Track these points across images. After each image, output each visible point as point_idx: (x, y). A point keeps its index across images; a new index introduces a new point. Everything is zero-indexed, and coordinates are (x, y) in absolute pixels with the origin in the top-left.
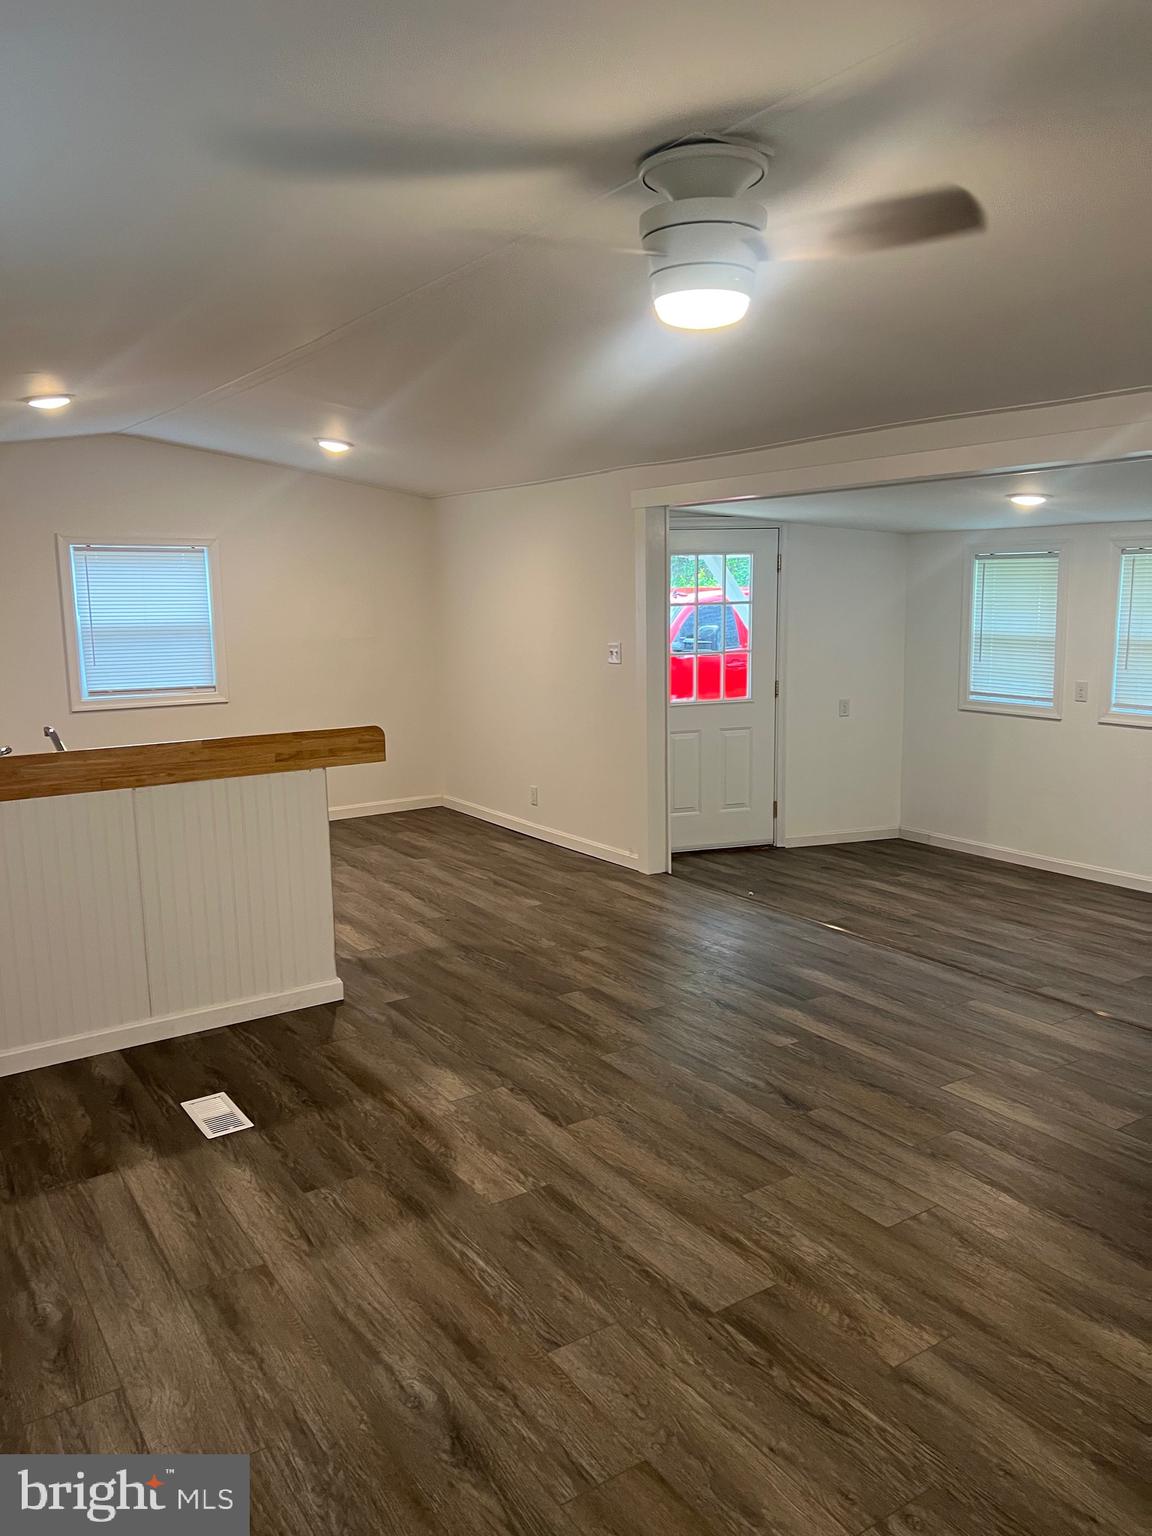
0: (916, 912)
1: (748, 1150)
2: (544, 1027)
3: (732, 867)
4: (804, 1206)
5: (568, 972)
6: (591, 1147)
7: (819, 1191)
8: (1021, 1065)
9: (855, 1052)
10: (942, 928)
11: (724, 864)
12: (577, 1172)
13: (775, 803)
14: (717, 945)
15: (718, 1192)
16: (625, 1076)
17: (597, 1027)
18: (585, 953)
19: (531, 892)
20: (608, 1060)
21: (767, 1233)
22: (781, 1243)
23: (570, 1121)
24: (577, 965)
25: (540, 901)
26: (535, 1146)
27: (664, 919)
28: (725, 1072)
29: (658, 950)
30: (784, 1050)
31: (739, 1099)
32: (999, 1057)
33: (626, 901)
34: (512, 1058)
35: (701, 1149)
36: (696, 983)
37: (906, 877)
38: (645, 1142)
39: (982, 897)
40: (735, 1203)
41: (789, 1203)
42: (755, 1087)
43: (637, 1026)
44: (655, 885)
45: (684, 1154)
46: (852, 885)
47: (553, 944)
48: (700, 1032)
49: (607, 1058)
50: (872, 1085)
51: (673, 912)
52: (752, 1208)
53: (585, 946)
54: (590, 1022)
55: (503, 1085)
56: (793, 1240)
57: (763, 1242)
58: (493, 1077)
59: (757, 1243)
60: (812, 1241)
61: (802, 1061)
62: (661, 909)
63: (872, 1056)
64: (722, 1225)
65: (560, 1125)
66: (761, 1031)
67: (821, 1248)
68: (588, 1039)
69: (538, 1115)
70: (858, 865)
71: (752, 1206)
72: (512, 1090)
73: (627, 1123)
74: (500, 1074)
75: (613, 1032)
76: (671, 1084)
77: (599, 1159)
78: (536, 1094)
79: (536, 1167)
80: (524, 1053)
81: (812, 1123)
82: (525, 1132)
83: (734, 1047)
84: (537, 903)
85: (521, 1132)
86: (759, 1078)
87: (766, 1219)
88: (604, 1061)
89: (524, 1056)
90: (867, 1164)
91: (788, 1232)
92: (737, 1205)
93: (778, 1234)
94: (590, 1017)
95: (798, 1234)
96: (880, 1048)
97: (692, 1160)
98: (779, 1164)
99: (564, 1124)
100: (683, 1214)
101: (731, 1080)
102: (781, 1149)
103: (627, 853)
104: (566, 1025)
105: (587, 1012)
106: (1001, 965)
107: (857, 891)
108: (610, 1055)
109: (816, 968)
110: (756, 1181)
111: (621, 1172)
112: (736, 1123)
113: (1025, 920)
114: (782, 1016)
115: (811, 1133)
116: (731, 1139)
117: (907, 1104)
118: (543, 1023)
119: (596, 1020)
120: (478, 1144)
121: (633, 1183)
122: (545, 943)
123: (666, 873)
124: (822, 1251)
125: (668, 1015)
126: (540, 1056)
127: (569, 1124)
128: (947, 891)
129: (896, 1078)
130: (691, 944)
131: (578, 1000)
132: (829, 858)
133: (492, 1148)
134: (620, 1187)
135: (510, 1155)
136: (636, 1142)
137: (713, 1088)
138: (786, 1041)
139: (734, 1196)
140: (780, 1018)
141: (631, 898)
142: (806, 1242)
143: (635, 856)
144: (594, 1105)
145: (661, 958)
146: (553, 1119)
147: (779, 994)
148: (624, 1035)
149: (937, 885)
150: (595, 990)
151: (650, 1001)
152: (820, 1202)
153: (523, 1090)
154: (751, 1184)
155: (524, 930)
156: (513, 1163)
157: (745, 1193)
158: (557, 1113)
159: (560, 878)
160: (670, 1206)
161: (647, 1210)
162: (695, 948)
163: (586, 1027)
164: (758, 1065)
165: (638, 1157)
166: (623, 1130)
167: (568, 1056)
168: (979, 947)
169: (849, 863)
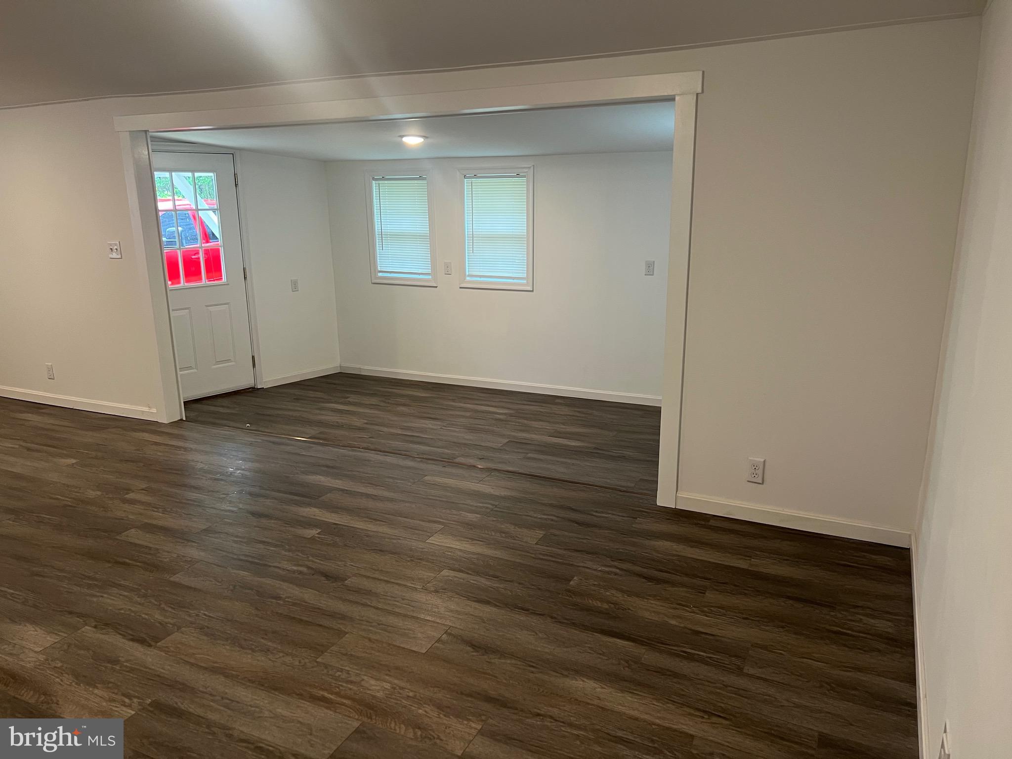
0: (366, 421)
1: (308, 623)
2: (110, 565)
3: (228, 407)
4: (363, 655)
5: (120, 514)
6: (182, 657)
7: (370, 640)
8: (469, 514)
9: (362, 529)
10: (385, 429)
11: (223, 406)
12: (177, 682)
13: (253, 357)
14: (239, 470)
15: (297, 663)
16: (195, 589)
17: (158, 555)
18: (131, 496)
19: (65, 452)
20: (177, 580)
21: (344, 685)
22: (355, 688)
23: (157, 639)
24: (126, 506)
25: (75, 458)
26: (132, 670)
27: (190, 456)
28: (275, 567)
29: (193, 482)
30: (313, 539)
31: (291, 585)
32: (454, 512)
33: (154, 447)
34: (88, 598)
35: (274, 632)
36: (230, 502)
37: (352, 398)
38: (227, 639)
39: (404, 405)
40: (313, 667)
41: (351, 655)
42: (301, 573)
43: (193, 547)
44: (175, 431)
45: (262, 640)
46: (319, 409)
47: (99, 493)
48: (245, 540)
49: (175, 578)
50: (381, 551)
51: (196, 450)
52: (326, 668)
53: (128, 490)
54: (152, 552)
55: (86, 624)
56: (363, 683)
57: (342, 693)
58: (74, 620)
59: (338, 694)
60: (377, 680)
61: (328, 545)
62: (185, 449)
63: (375, 530)
64: (308, 689)
65: (150, 646)
66: (293, 529)
67: (384, 683)
68: (153, 567)
69: (127, 642)
70: (319, 394)
71: (326, 666)
72: (95, 627)
73: (208, 628)
74: (80, 615)
75: (175, 556)
76: (234, 587)
77: (192, 664)
78: (120, 625)
79: (138, 689)
80: (98, 592)
81: (349, 589)
82: (119, 661)
83: (276, 546)
84: (74, 461)
85: (115, 661)
86: (301, 566)
87: (340, 673)
88: (174, 582)
89: (98, 594)
90: (397, 610)
91: (358, 679)
92: (315, 669)
93: (351, 682)
94: (150, 548)
95: (365, 678)
96: (378, 522)
97: (269, 644)
98: (336, 628)
99: (153, 643)
100: (276, 689)
101: (281, 572)
102: (333, 615)
103: (146, 409)
104: (130, 560)
105: (145, 544)
106: (429, 448)
107: (323, 412)
108: (177, 575)
109: (316, 474)
110: (322, 646)
111: (214, 670)
112: (294, 604)
113: (433, 416)
114: (304, 514)
115: (351, 597)
116: (294, 618)
117: (409, 559)
118: (109, 562)
119: (157, 549)
120: (77, 684)
121: (227, 676)
122: (92, 494)
123: (181, 420)
124: (387, 686)
125: (216, 533)
126: (115, 590)
127: (157, 642)
128: (382, 404)
129: (395, 541)
130: (217, 473)
131: (134, 536)
132: (297, 392)
133: (91, 683)
134: (217, 683)
135: (110, 685)
136: (218, 642)
137: (268, 582)
138: (313, 532)
139: (310, 662)
140: (303, 516)
141: (156, 444)
142: (373, 682)
143: (154, 410)
144: (175, 620)
145: (197, 488)
146: (142, 641)
147: (296, 498)
148: (184, 556)
149: (374, 401)
150: (150, 524)
151: (199, 525)
152: (372, 648)
153: (106, 625)
154: (319, 649)
155: (68, 486)
156: (116, 691)
157: (317, 658)
158: (144, 636)
159: (90, 437)
160: (263, 685)
161: (244, 694)
162: (223, 475)
163: (150, 557)
164: (297, 555)
165: (226, 654)
166: (206, 635)
167: (140, 585)
168: (411, 439)
169: (311, 394)
